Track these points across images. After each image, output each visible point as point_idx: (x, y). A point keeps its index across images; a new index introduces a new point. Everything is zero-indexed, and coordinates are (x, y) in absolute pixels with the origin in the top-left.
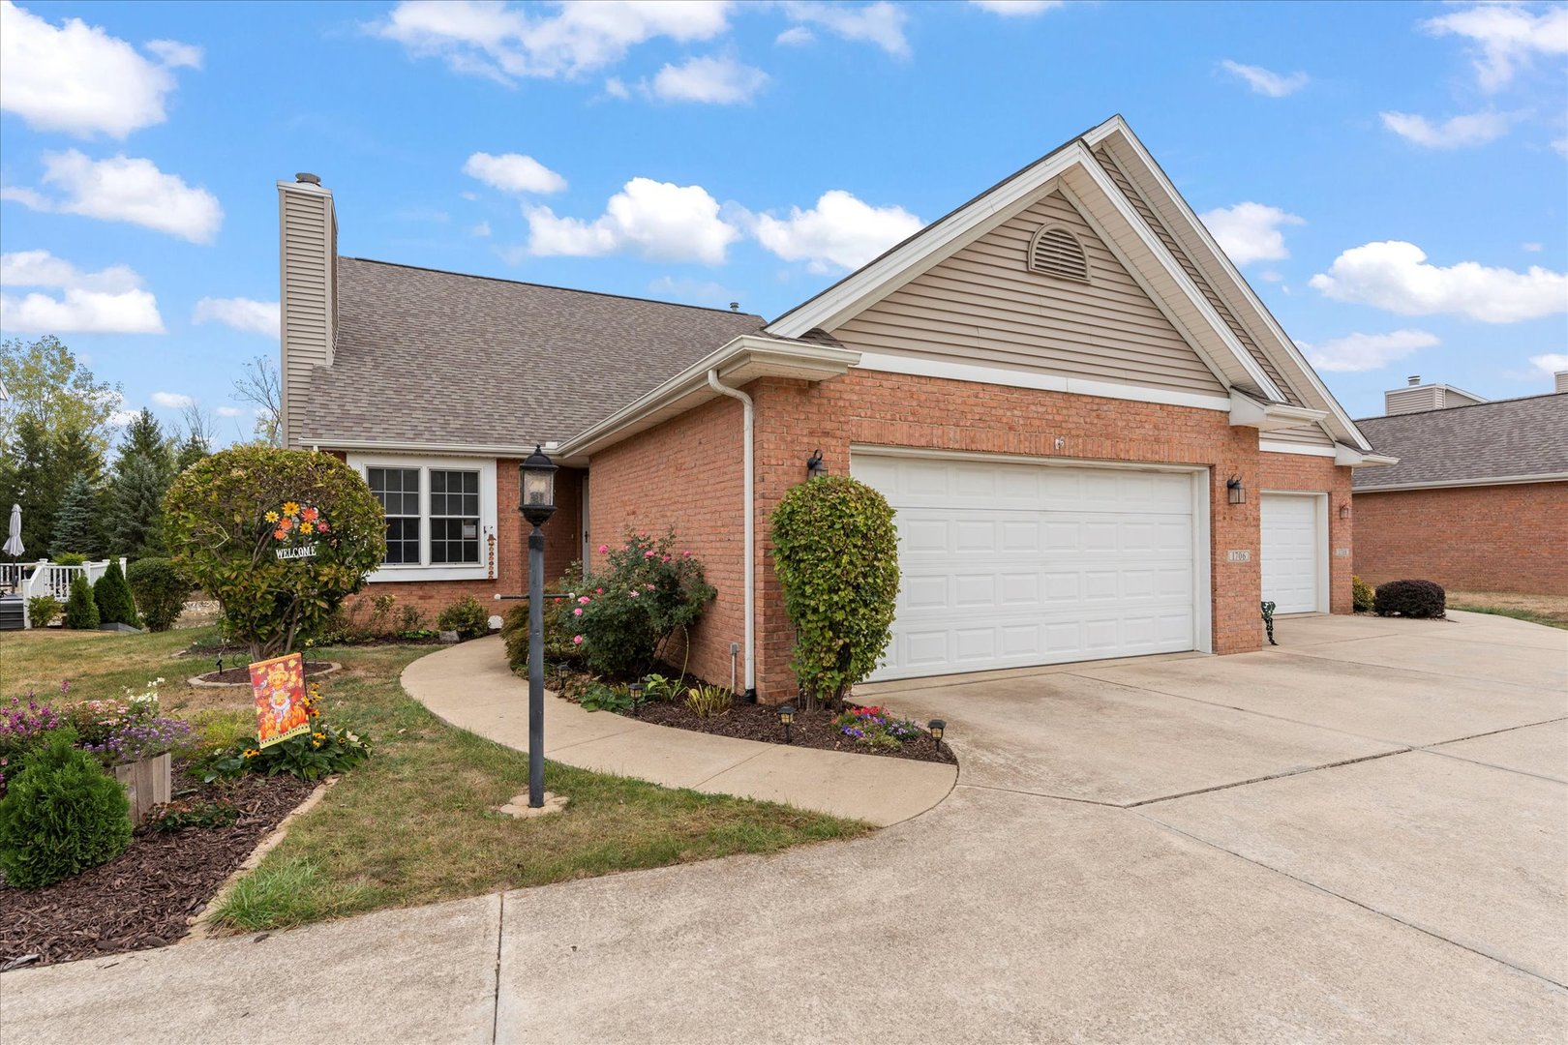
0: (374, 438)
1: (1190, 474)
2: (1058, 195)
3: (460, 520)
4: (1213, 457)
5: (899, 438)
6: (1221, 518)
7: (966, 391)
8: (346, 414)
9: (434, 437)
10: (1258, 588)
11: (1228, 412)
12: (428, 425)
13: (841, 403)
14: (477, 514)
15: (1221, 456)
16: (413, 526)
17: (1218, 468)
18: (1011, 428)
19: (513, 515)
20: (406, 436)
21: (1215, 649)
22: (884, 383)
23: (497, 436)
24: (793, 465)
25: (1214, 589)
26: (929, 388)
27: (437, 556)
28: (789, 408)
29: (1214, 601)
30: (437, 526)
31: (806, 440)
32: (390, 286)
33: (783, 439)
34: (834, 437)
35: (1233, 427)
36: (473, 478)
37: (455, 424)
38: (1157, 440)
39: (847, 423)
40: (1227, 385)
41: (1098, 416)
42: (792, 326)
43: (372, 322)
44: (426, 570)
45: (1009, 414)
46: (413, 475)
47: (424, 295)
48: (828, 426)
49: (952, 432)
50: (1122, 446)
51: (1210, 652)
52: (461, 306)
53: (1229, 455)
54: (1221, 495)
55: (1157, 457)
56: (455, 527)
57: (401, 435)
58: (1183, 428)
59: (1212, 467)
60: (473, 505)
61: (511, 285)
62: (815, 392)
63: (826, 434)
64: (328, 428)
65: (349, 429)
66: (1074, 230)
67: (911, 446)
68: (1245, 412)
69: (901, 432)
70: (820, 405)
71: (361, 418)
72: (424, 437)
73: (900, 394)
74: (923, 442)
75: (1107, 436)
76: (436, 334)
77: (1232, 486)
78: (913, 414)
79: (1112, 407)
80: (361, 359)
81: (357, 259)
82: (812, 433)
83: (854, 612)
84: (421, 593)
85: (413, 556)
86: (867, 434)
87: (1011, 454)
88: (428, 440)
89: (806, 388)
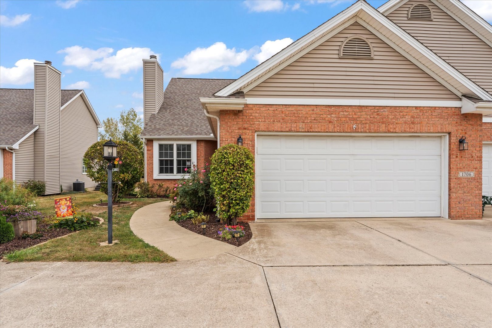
0: (160, 135)
1: (440, 137)
2: (356, 24)
3: (186, 160)
4: (449, 128)
5: (276, 128)
6: (454, 157)
7: (308, 109)
8: (155, 128)
9: (177, 134)
10: (481, 189)
11: (461, 108)
12: (177, 130)
13: (251, 117)
14: (190, 158)
15: (455, 128)
16: (172, 161)
17: (452, 134)
18: (330, 122)
19: (202, 158)
20: (170, 134)
21: (450, 217)
22: (270, 109)
23: (197, 133)
24: (232, 140)
25: (450, 189)
26: (290, 109)
27: (179, 171)
28: (230, 120)
29: (449, 195)
30: (179, 162)
31: (237, 131)
32: (184, 86)
33: (228, 131)
34: (248, 129)
35: (463, 114)
36: (189, 146)
37: (186, 129)
38: (413, 123)
39: (253, 124)
40: (459, 95)
41: (378, 114)
42: (225, 92)
43: (174, 98)
44: (175, 176)
45: (329, 116)
46: (171, 146)
47: (193, 88)
48: (246, 126)
49: (301, 125)
50: (391, 126)
51: (447, 217)
52: (203, 90)
53: (460, 128)
54: (454, 147)
55: (413, 130)
56: (184, 162)
57: (168, 134)
58: (430, 117)
59: (449, 133)
60: (189, 155)
62: (241, 114)
63: (245, 129)
64: (149, 132)
65: (154, 133)
66: (364, 37)
67: (282, 131)
68: (468, 107)
69: (277, 126)
70: (243, 118)
71: (159, 129)
72: (175, 134)
73: (276, 112)
74: (287, 129)
75: (383, 123)
76: (192, 100)
77: (461, 142)
78: (283, 119)
79: (386, 110)
80: (166, 110)
81: (178, 78)
82: (239, 129)
84: (174, 183)
85: (172, 171)
86: (262, 127)
87: (330, 132)
88: (175, 135)
89: (237, 113)
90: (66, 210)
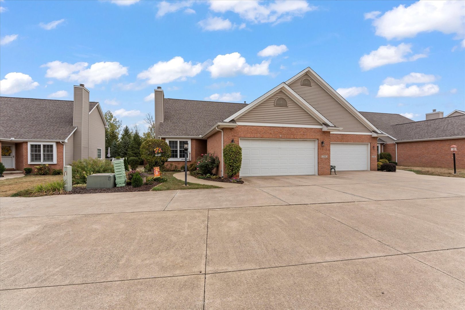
0: (170, 136)
1: (315, 141)
2: (281, 92)
4: (318, 137)
5: (248, 136)
6: (320, 149)
7: (261, 128)
8: (165, 131)
10: (330, 163)
11: (322, 129)
12: (179, 133)
13: (238, 131)
15: (320, 137)
16: (177, 151)
17: (319, 139)
18: (270, 134)
19: (194, 149)
21: (318, 174)
22: (246, 127)
23: (191, 135)
24: (229, 141)
25: (318, 163)
26: (254, 128)
27: (180, 157)
28: (228, 132)
29: (318, 165)
30: (180, 151)
31: (231, 137)
32: (174, 104)
33: (227, 137)
34: (236, 136)
35: (323, 131)
36: (187, 142)
37: (184, 132)
38: (304, 135)
39: (239, 134)
40: (322, 123)
41: (290, 131)
42: (227, 120)
43: (170, 112)
44: (179, 159)
45: (270, 131)
46: (177, 142)
47: (180, 106)
48: (235, 135)
49: (259, 135)
50: (295, 136)
52: (187, 108)
53: (322, 137)
54: (320, 145)
55: (304, 138)
56: (184, 151)
57: (174, 135)
58: (310, 132)
59: (318, 139)
61: (197, 102)
62: (233, 129)
63: (235, 136)
64: (163, 134)
65: (166, 134)
66: (284, 97)
67: (251, 138)
68: (325, 129)
69: (249, 135)
70: (234, 131)
71: (168, 132)
73: (248, 129)
74: (253, 137)
75: (292, 134)
76: (181, 114)
77: (322, 143)
78: (251, 132)
79: (293, 129)
80: (168, 120)
81: (168, 99)
82: (232, 136)
83: (233, 164)
84: (178, 163)
85: (176, 157)
86: (242, 136)
87: (271, 138)
88: (179, 136)
89: (231, 129)
90: (157, 173)
